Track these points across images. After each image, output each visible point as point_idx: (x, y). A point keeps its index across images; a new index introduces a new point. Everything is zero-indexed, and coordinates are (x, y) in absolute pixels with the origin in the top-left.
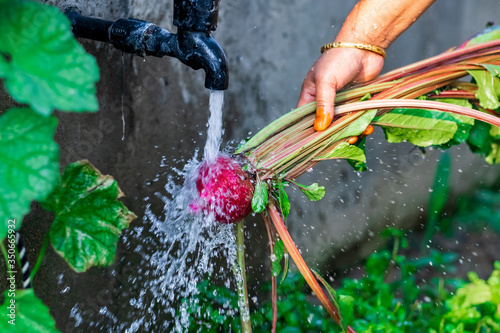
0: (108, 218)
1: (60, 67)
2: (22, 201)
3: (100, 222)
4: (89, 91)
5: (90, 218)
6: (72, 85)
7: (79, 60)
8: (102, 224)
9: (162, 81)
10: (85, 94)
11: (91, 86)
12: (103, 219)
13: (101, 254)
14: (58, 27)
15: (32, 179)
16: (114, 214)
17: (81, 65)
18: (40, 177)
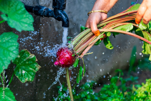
0: (32, 67)
1: (22, 18)
2: (8, 60)
3: (30, 68)
4: (31, 25)
5: (27, 67)
6: (26, 23)
7: (27, 16)
8: (31, 69)
9: (49, 24)
10: (30, 26)
11: (32, 23)
12: (31, 67)
13: (30, 78)
14: (21, 6)
15: (11, 54)
16: (34, 66)
17: (28, 18)
18: (13, 53)
